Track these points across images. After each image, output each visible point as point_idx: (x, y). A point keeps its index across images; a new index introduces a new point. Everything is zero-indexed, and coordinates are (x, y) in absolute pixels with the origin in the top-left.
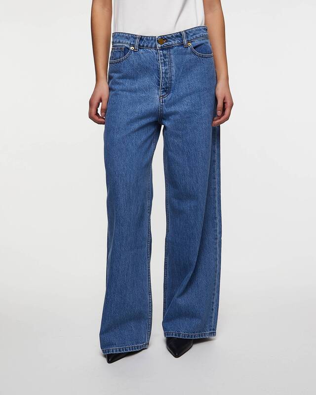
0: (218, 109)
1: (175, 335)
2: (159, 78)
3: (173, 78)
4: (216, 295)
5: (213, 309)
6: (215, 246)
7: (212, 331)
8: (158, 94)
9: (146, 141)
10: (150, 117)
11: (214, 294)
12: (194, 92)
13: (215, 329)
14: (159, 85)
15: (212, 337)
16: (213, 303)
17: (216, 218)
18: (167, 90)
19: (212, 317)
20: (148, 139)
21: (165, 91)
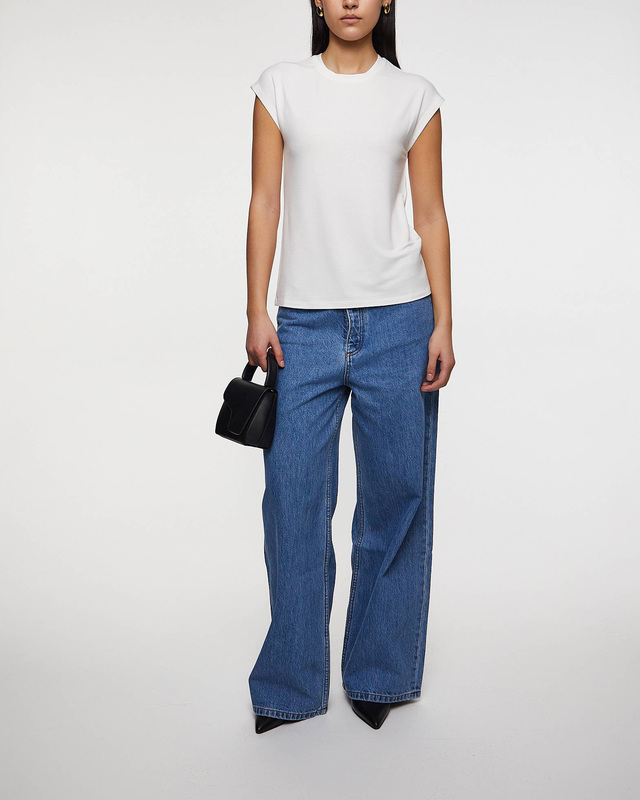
0: (428, 370)
1: (361, 697)
2: (347, 328)
3: (367, 328)
4: (421, 636)
5: (416, 658)
6: (421, 564)
7: (415, 690)
8: (344, 350)
9: (323, 414)
10: (330, 381)
11: (418, 635)
12: (396, 347)
13: (419, 687)
14: (345, 338)
15: (416, 699)
16: (417, 648)
17: (425, 522)
18: (357, 345)
19: (415, 669)
20: (327, 411)
21: (355, 346)
